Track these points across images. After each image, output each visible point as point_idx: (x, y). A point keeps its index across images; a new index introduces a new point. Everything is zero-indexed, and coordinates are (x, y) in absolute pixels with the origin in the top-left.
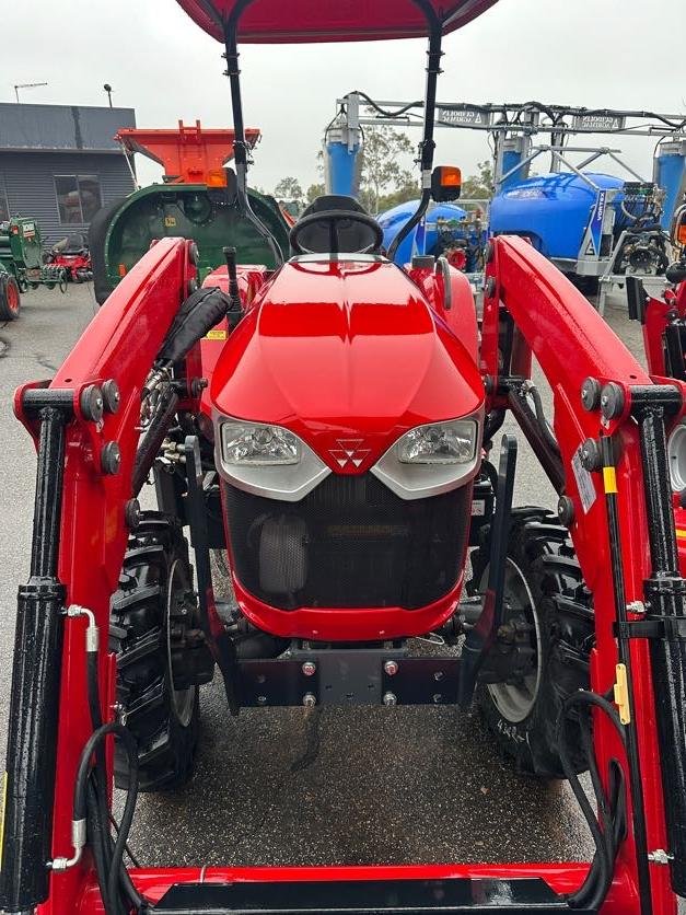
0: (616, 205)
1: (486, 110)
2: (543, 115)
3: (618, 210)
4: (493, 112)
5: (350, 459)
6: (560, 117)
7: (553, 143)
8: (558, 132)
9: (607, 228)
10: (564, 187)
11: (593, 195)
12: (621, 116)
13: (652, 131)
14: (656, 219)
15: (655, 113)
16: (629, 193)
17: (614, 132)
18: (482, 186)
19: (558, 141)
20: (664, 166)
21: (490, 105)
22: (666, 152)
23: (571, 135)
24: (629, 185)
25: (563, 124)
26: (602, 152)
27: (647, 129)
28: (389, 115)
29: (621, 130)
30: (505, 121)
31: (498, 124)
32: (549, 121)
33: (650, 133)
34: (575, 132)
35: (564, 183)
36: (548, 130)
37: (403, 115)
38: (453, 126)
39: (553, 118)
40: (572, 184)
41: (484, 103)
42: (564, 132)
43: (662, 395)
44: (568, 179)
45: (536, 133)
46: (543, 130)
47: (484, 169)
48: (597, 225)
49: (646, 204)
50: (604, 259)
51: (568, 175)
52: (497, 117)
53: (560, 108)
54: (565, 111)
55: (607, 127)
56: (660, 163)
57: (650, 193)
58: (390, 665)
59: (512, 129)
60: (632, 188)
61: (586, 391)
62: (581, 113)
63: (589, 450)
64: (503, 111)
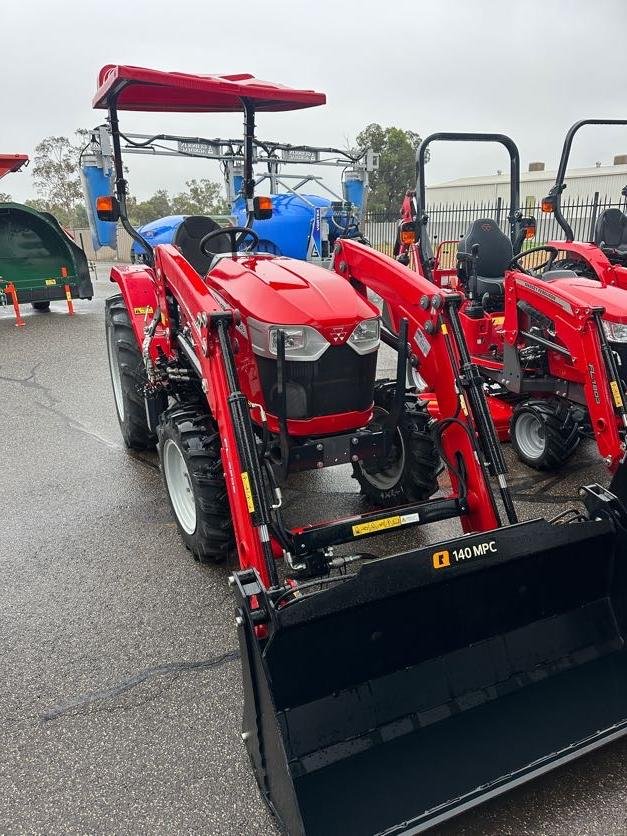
0: (328, 218)
1: (216, 144)
2: (260, 149)
3: (330, 222)
4: (222, 145)
5: (339, 337)
6: (273, 151)
7: (270, 171)
8: (273, 163)
9: (324, 236)
10: (286, 205)
11: (310, 212)
12: (316, 151)
13: (338, 163)
14: (357, 229)
15: (339, 149)
16: (335, 209)
17: (313, 163)
18: (192, 202)
19: (274, 168)
20: (350, 189)
21: (219, 140)
22: (351, 179)
23: (282, 165)
24: (334, 203)
25: (276, 156)
26: (310, 178)
27: (335, 161)
28: (137, 146)
29: (317, 162)
30: (231, 152)
31: (226, 154)
32: (265, 154)
33: (337, 164)
34: (285, 162)
35: (285, 201)
36: (265, 161)
37: (149, 146)
38: (191, 155)
39: (267, 151)
40: (291, 202)
41: (214, 138)
42: (277, 162)
43: (453, 297)
44: (288, 199)
45: (256, 162)
46: (262, 161)
47: (192, 187)
48: (317, 234)
49: (348, 217)
50: (325, 259)
51: (285, 197)
52: (225, 149)
53: (272, 144)
54: (276, 146)
55: (307, 159)
56: (347, 186)
57: (349, 209)
58: (355, 440)
59: (237, 159)
60: (337, 206)
61: (423, 301)
62: (288, 148)
63: (428, 325)
64: (230, 143)
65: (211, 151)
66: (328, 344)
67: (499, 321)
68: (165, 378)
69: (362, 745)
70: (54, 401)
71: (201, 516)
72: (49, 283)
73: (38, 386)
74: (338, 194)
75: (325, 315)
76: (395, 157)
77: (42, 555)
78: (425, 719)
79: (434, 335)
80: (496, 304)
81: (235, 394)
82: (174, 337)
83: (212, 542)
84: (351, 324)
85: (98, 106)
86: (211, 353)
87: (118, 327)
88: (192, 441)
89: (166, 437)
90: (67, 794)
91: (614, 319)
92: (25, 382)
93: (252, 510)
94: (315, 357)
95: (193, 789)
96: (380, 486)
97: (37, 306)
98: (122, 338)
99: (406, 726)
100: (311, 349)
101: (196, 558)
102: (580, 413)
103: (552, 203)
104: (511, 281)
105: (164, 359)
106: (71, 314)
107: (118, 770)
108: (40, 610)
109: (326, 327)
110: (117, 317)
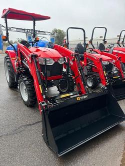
1: (24, 30)
5: (56, 60)
11: (44, 44)
15: (49, 32)
17: (44, 34)
26: (44, 37)
27: (49, 34)
34: (39, 34)
37: (10, 29)
42: (37, 34)
49: (52, 45)
56: (51, 39)
57: (52, 43)
59: (29, 33)
60: (50, 43)
61: (71, 55)
62: (39, 31)
63: (73, 59)
64: (27, 30)
65: (23, 31)
66: (54, 62)
67: (83, 62)
68: (20, 71)
69: (65, 135)
71: (29, 97)
74: (50, 41)
75: (53, 56)
76: (59, 35)
78: (76, 129)
79: (74, 61)
80: (82, 59)
81: (37, 70)
82: (22, 62)
83: (32, 102)
84: (58, 58)
85: (2, 17)
86: (32, 63)
87: (8, 62)
88: (27, 82)
89: (21, 82)
90: (6, 150)
91: (104, 60)
93: (42, 92)
94: (52, 64)
95: (33, 146)
98: (9, 64)
99: (73, 131)
100: (51, 63)
101: (28, 106)
102: (98, 78)
103: (91, 42)
104: (85, 54)
105: (19, 67)
107: (16, 144)
109: (54, 58)
110: (8, 60)
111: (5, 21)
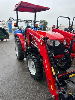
2: (30, 21)
31: (26, 22)
36: (31, 23)
45: (29, 23)
53: (32, 21)
64: (26, 20)
65: (24, 21)
66: (60, 43)
68: (28, 49)
70: (6, 52)
72: (4, 37)
73: (3, 50)
75: (59, 38)
77: (8, 79)
81: (49, 52)
82: (30, 43)
87: (18, 42)
88: (35, 60)
92: (1, 50)
94: (58, 45)
96: (60, 66)
97: (2, 40)
105: (28, 46)
106: (6, 41)
108: (9, 90)
110: (18, 40)
111: (16, 13)
